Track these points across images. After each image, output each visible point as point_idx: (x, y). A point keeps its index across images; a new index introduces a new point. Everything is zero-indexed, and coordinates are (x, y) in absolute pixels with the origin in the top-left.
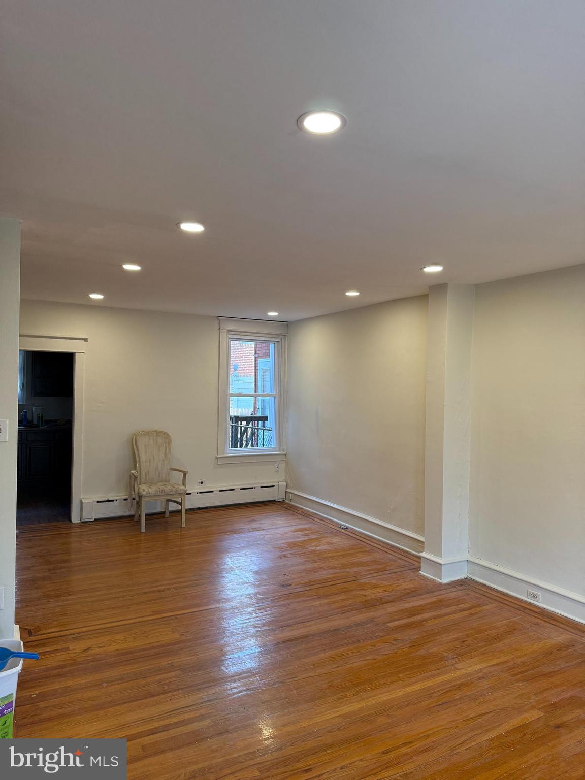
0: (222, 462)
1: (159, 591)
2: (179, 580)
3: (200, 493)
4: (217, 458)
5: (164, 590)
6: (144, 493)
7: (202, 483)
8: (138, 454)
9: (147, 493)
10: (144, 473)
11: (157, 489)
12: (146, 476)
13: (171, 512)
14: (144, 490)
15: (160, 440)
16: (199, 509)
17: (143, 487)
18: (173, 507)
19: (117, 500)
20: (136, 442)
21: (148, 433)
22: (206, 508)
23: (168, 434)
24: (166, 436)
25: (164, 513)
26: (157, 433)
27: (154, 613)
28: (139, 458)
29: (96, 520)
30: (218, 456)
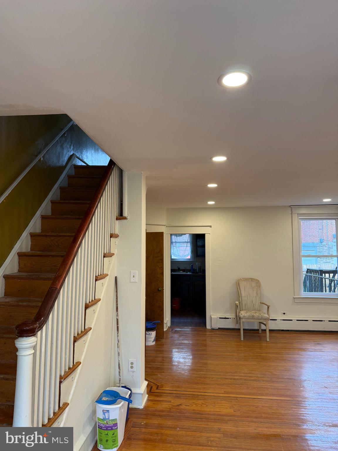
0: (298, 301)
1: (234, 379)
2: (249, 375)
3: (283, 320)
4: (294, 298)
5: (238, 379)
6: (241, 316)
7: (284, 314)
8: (240, 292)
9: (243, 317)
10: (244, 304)
11: (250, 314)
12: (245, 305)
13: (262, 330)
14: (242, 314)
15: (254, 284)
16: (283, 330)
17: (242, 312)
18: (263, 327)
19: (230, 318)
20: (239, 285)
21: (246, 280)
22: (288, 331)
23: (258, 281)
24: (258, 282)
25: (258, 330)
26: (252, 280)
27: (225, 393)
28: (241, 294)
29: (219, 328)
30: (295, 297)
